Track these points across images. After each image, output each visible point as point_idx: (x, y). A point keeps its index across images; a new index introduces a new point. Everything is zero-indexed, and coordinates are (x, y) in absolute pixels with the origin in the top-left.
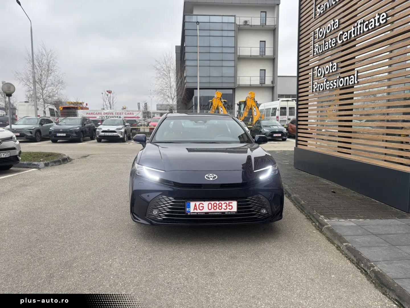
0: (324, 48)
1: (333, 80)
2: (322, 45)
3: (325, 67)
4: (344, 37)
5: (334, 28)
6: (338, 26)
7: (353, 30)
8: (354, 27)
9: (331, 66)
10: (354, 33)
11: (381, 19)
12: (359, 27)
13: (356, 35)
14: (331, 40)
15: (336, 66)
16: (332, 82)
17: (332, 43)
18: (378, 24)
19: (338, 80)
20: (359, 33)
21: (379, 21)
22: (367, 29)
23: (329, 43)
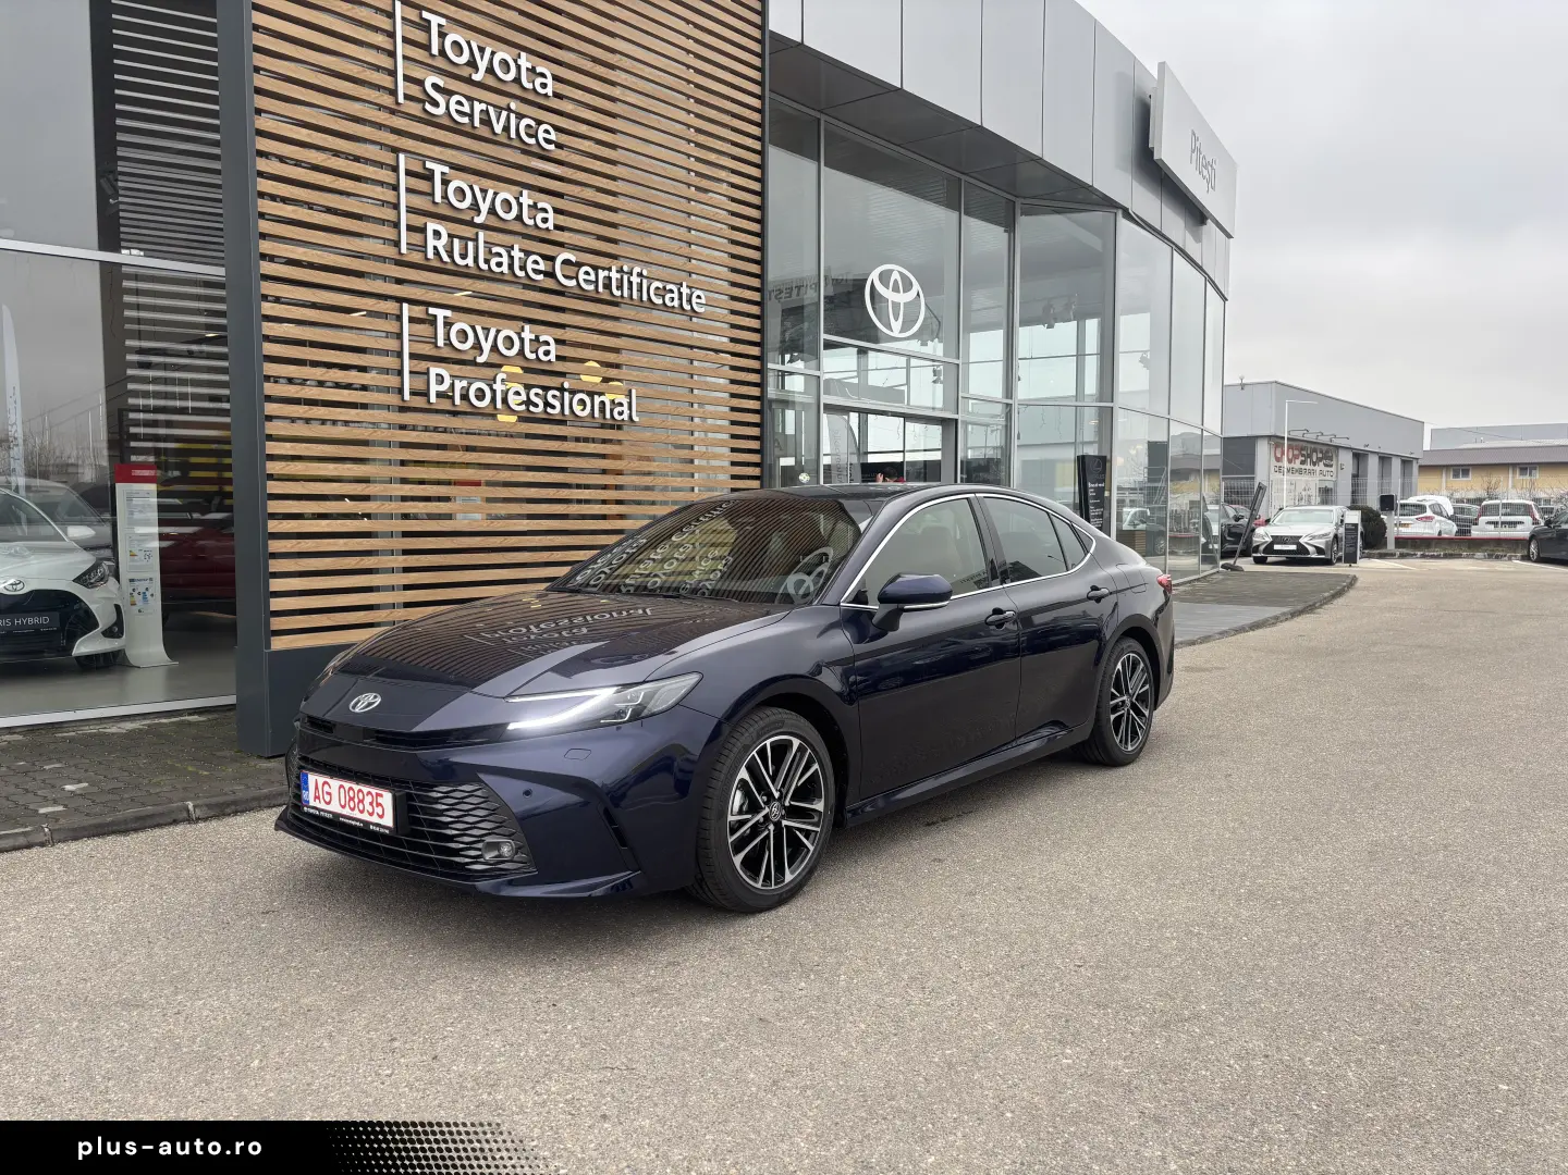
0: (487, 261)
1: (546, 389)
2: (471, 245)
3: (498, 332)
4: (582, 277)
5: (536, 224)
6: (551, 228)
7: (615, 275)
8: (620, 270)
9: (531, 340)
10: (620, 287)
11: (694, 300)
12: (635, 280)
13: (626, 295)
14: (521, 250)
15: (552, 347)
16: (540, 391)
17: (530, 266)
18: (687, 307)
19: (566, 394)
20: (635, 296)
21: (689, 301)
22: (660, 301)
23: (511, 258)
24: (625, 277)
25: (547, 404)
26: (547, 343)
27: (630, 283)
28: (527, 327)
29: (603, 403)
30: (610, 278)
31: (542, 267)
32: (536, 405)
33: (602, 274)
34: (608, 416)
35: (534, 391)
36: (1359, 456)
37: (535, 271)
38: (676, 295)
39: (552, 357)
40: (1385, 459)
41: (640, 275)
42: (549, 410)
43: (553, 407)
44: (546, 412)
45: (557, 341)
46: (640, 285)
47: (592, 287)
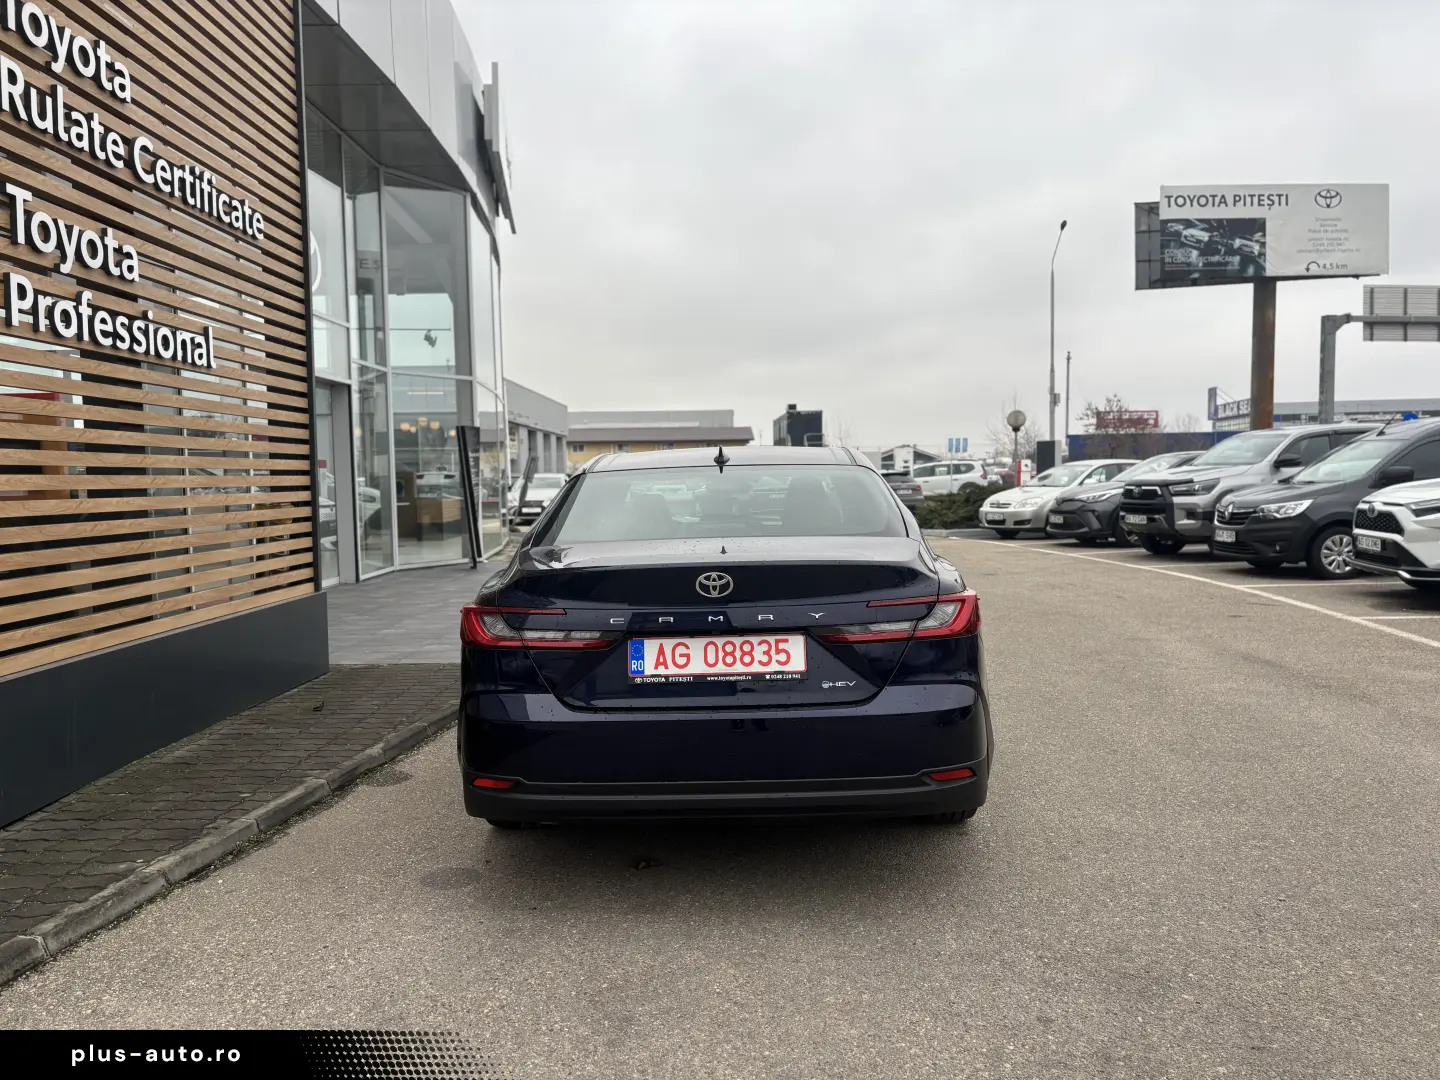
0: (67, 130)
2: (48, 101)
3: (82, 232)
4: (159, 172)
5: (113, 91)
6: (129, 100)
7: (189, 179)
8: (192, 172)
9: (115, 249)
10: (193, 195)
11: (255, 224)
12: (207, 188)
13: (199, 206)
14: (100, 123)
15: (135, 262)
16: (126, 321)
17: (110, 147)
18: (250, 231)
19: (151, 328)
20: (207, 209)
21: (251, 226)
22: (226, 219)
23: (91, 131)
24: (198, 181)
25: (134, 340)
26: (129, 256)
27: (202, 191)
28: (110, 231)
29: (184, 342)
30: (182, 181)
31: (121, 150)
32: (123, 340)
33: (178, 173)
34: (190, 360)
35: (121, 319)
36: (532, 433)
37: (114, 153)
38: (240, 214)
39: (135, 275)
40: (547, 435)
41: (210, 182)
42: (136, 347)
43: (139, 344)
44: (131, 349)
45: (139, 254)
46: (210, 195)
47: (167, 189)
